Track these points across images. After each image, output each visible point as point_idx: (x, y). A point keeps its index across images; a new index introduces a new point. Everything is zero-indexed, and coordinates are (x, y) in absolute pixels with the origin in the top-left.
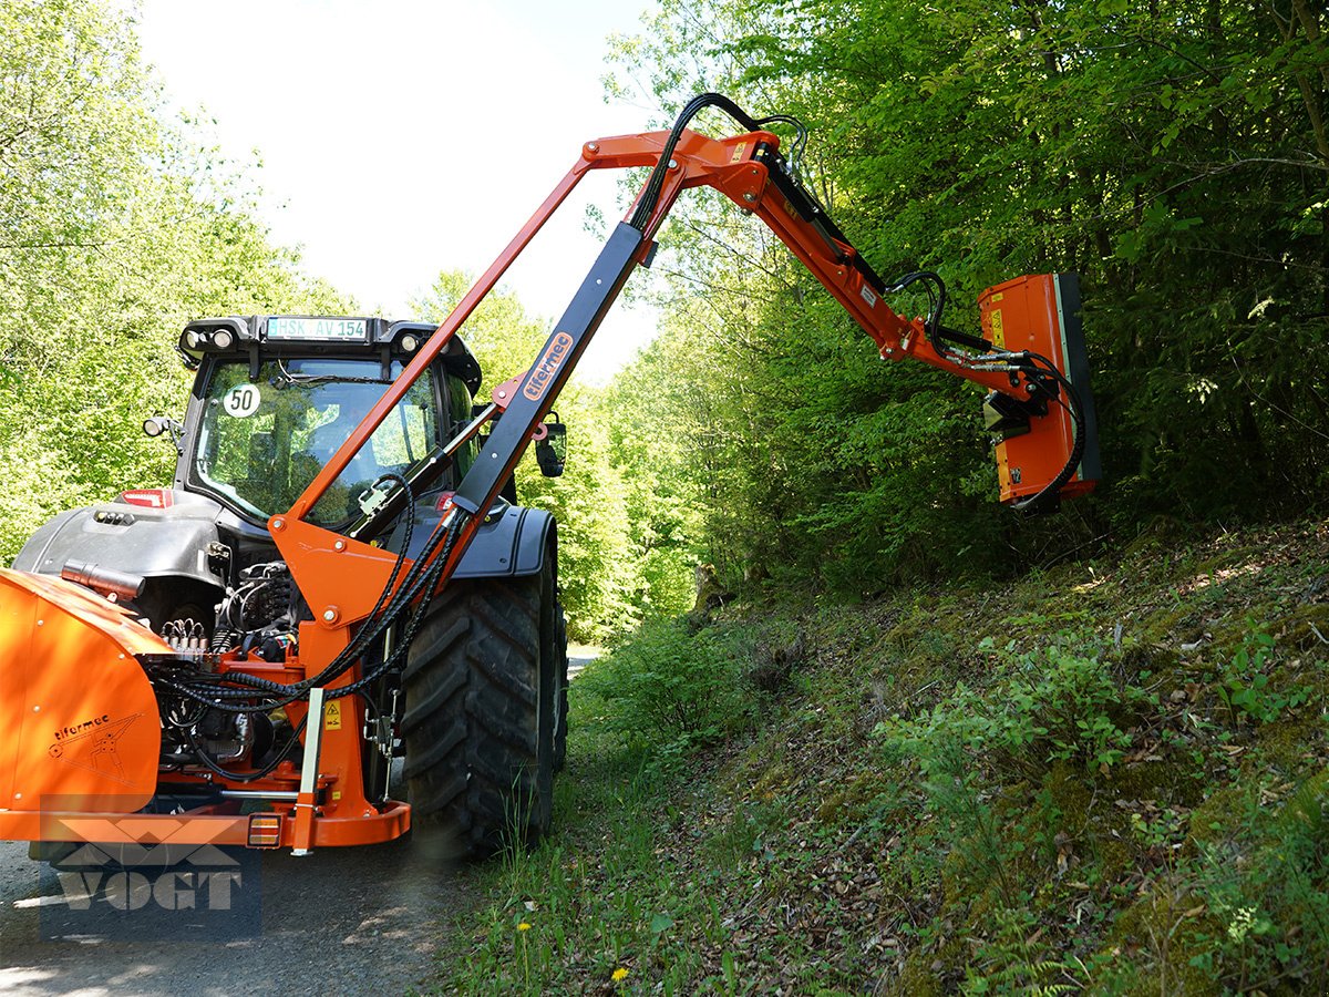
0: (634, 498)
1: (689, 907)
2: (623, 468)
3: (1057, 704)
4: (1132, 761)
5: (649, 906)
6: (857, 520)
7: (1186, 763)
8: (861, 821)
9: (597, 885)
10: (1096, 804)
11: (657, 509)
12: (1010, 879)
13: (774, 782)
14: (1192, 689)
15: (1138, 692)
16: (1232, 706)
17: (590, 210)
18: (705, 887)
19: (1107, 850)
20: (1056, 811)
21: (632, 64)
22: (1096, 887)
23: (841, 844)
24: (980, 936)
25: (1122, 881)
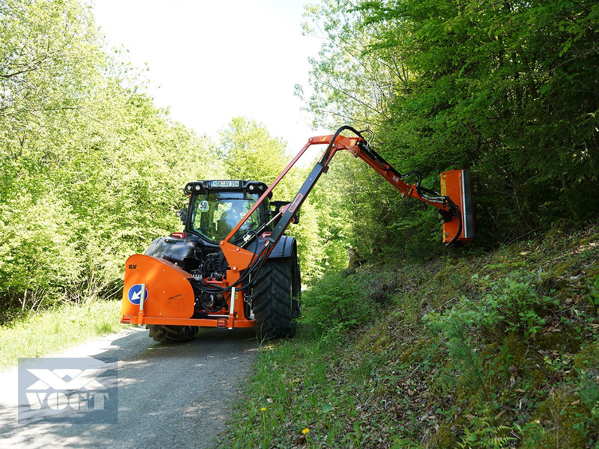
0: (321, 218)
1: (341, 401)
2: (315, 204)
3: (510, 305)
4: (546, 332)
5: (323, 400)
6: (421, 225)
7: (573, 332)
8: (420, 362)
9: (300, 391)
10: (529, 352)
11: (331, 222)
12: (488, 388)
13: (382, 344)
14: (575, 298)
15: (548, 299)
16: (595, 305)
17: (296, 86)
18: (349, 392)
19: (534, 374)
20: (510, 356)
21: (315, 18)
22: (529, 391)
23: (411, 372)
24: (473, 415)
25: (541, 388)
